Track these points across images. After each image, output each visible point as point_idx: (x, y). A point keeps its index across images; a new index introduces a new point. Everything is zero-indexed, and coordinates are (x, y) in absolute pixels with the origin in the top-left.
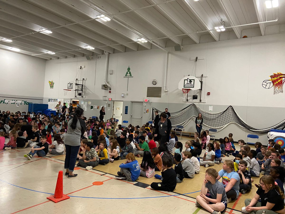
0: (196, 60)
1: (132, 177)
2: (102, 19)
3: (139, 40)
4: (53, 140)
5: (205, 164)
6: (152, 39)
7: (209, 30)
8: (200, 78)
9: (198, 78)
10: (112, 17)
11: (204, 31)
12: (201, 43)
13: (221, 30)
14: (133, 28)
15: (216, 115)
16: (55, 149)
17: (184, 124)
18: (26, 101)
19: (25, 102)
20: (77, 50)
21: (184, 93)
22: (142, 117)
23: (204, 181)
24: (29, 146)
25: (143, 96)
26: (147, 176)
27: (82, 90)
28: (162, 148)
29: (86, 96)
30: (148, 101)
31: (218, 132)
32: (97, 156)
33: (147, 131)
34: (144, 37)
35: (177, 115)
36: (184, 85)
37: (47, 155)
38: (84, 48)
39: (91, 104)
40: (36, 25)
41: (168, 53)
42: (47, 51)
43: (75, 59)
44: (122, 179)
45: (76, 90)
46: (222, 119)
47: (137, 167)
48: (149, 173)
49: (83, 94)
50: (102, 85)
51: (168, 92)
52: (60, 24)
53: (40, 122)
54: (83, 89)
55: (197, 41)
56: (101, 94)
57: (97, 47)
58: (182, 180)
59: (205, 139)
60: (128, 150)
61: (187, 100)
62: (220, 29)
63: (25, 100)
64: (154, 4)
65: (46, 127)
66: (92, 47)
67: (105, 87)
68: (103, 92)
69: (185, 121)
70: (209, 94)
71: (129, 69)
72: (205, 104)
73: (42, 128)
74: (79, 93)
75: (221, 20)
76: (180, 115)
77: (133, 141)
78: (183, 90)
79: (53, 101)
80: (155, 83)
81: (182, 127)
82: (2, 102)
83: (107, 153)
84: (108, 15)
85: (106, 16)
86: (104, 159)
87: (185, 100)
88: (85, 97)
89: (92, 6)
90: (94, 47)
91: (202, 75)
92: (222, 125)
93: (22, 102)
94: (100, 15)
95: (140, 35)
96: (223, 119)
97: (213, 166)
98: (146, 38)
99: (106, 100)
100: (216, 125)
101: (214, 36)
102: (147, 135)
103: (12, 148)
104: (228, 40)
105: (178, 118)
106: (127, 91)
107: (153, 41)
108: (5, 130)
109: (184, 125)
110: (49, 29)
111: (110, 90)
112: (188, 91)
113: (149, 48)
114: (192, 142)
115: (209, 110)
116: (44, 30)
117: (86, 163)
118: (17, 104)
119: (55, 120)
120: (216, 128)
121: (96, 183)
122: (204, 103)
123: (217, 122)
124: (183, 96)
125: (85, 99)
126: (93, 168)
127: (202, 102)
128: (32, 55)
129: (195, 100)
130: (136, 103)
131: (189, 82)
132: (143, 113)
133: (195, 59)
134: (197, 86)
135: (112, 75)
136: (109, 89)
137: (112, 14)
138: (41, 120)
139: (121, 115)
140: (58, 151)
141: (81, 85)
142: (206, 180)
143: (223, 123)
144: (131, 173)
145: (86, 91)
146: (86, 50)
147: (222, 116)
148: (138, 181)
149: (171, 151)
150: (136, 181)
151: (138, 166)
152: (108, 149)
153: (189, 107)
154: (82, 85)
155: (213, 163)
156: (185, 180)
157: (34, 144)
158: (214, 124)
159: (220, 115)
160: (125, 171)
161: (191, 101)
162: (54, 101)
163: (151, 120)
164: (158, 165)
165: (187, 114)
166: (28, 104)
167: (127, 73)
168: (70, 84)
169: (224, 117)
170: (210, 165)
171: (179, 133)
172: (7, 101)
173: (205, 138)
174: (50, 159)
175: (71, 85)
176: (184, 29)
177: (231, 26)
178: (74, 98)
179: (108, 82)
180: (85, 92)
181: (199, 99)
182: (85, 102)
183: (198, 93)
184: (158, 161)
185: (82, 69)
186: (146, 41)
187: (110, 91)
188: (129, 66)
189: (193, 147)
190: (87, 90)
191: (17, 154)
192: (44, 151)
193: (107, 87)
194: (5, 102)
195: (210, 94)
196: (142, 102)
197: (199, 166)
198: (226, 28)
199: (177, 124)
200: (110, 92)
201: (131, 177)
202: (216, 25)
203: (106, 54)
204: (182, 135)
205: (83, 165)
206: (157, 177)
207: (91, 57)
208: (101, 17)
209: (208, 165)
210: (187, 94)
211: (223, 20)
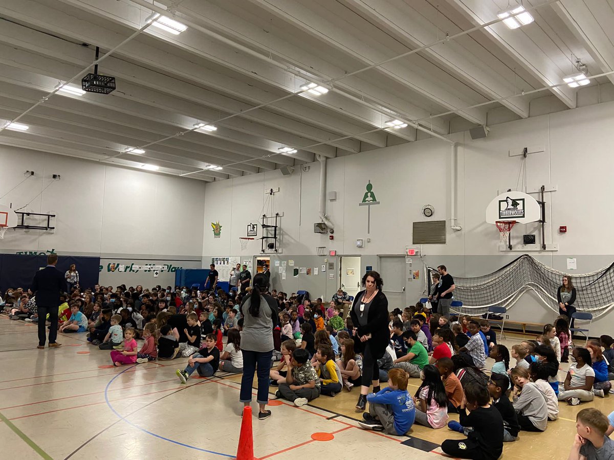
0: (525, 156)
1: (397, 424)
2: (311, 91)
3: (390, 124)
4: (227, 342)
5: (571, 398)
6: (416, 119)
7: (551, 85)
8: (537, 194)
9: (532, 194)
10: (332, 85)
11: (537, 91)
12: (533, 116)
13: (578, 84)
14: (375, 102)
15: (587, 280)
16: (231, 361)
17: (508, 303)
18: (171, 266)
19: (169, 267)
20: (263, 158)
21: (501, 230)
22: (404, 290)
23: (576, 441)
24: (180, 355)
25: (403, 243)
26: (431, 422)
27: (275, 237)
28: (461, 359)
29: (284, 250)
30: (417, 252)
31: (596, 319)
32: (316, 376)
33: (420, 321)
34: (399, 116)
35: (487, 282)
36: (500, 213)
37: (217, 374)
38: (278, 152)
39: (295, 265)
40: (186, 117)
41: (456, 145)
42: (207, 164)
43: (260, 176)
44: (374, 429)
45: (263, 238)
46: (602, 288)
47: (407, 403)
48: (434, 417)
49: (278, 244)
50: (315, 225)
51: (463, 232)
52: (231, 111)
53: (199, 305)
54: (278, 235)
55: (524, 114)
56: (314, 243)
57: (303, 149)
58: (516, 436)
59: (565, 338)
60: (381, 363)
61: (510, 247)
62: (577, 81)
63: (169, 263)
64: (420, 47)
65: (212, 316)
66: (292, 148)
67: (321, 228)
68: (318, 240)
69: (509, 295)
70: (563, 230)
71: (369, 187)
72: (555, 254)
73: (203, 317)
74: (269, 243)
75: (578, 62)
76: (494, 282)
77: (391, 344)
78: (499, 224)
79: (220, 262)
80: (428, 212)
81: (503, 310)
82: (129, 269)
83: (336, 371)
84: (321, 82)
85: (319, 85)
86: (330, 383)
87: (505, 247)
88: (282, 250)
89: (290, 70)
90: (295, 149)
91: (543, 188)
92: (605, 303)
93: (163, 268)
94: (306, 84)
95: (391, 115)
96: (605, 289)
97: (590, 403)
98: (404, 118)
99: (325, 256)
100: (589, 303)
101: (564, 97)
102: (421, 329)
103: (150, 360)
104: (599, 103)
105: (491, 289)
106: (369, 233)
107: (419, 124)
108: (136, 323)
109: (506, 304)
110: (210, 123)
111: (332, 233)
112: (509, 226)
113: (411, 139)
114: (533, 345)
115: (568, 268)
116: (201, 125)
117: (294, 391)
118: (155, 272)
119: (225, 301)
120: (590, 310)
121: (320, 437)
122: (554, 252)
123: (590, 295)
124: (499, 238)
125: (281, 255)
126: (310, 403)
127: (546, 249)
128: (181, 175)
129: (529, 247)
130: (389, 260)
131: (512, 205)
132: (407, 280)
133: (521, 152)
134: (533, 213)
135: (334, 202)
136: (329, 231)
137: (330, 79)
138: (200, 302)
139: (358, 286)
140: (237, 365)
141: (273, 227)
142: (581, 438)
143: (607, 297)
144: (393, 414)
145: (282, 239)
146: (280, 156)
147: (603, 281)
148: (411, 435)
149: (481, 366)
150: (407, 434)
151: (410, 401)
152: (336, 360)
153: (515, 263)
154: (276, 227)
155: (590, 396)
156: (522, 435)
157: (189, 350)
158: (583, 300)
159: (596, 278)
160: (380, 410)
161: (521, 249)
162: (222, 262)
163: (426, 296)
164: (453, 398)
165: (512, 279)
166: (174, 271)
167: (366, 196)
168: (252, 226)
169: (607, 284)
170: (581, 400)
171: (496, 324)
172: (137, 266)
173: (564, 336)
174: (222, 381)
175: (254, 228)
176: (489, 91)
177: (603, 73)
178: (261, 255)
179: (326, 218)
180: (280, 241)
181: (540, 243)
182: (283, 262)
183: (535, 229)
184: (454, 389)
185: (274, 194)
186: (405, 125)
187: (331, 235)
188: (369, 181)
189: (534, 357)
190: (286, 237)
191: (160, 371)
192: (211, 366)
193: (325, 228)
194: (133, 269)
195: (566, 231)
196: (403, 257)
197: (557, 402)
198: (592, 79)
199: (488, 304)
200: (332, 238)
201: (394, 425)
202: (564, 74)
203: (321, 160)
204: (504, 329)
205: (286, 395)
206: (453, 427)
207: (290, 169)
208: (309, 89)
209: (579, 399)
210: (508, 232)
211: (583, 61)
